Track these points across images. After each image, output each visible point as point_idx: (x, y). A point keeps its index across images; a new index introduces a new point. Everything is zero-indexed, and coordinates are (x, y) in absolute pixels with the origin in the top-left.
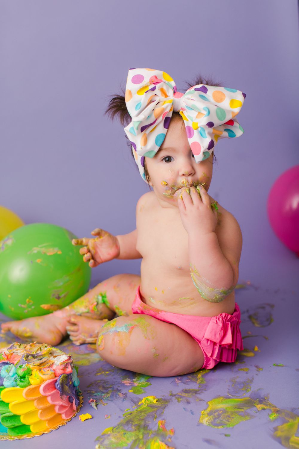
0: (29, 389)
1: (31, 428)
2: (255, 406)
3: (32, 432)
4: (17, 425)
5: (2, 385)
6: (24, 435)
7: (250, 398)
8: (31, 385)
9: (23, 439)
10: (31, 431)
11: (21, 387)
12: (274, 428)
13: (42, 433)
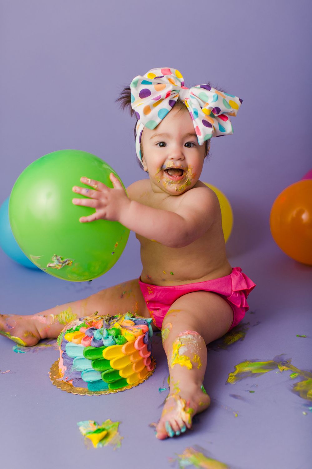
0: (128, 345)
1: (128, 381)
2: (278, 368)
3: (129, 384)
4: (117, 379)
5: (103, 345)
6: (123, 387)
7: (273, 361)
8: (127, 341)
9: (124, 391)
10: (127, 384)
11: (120, 344)
12: (294, 384)
13: (137, 383)
